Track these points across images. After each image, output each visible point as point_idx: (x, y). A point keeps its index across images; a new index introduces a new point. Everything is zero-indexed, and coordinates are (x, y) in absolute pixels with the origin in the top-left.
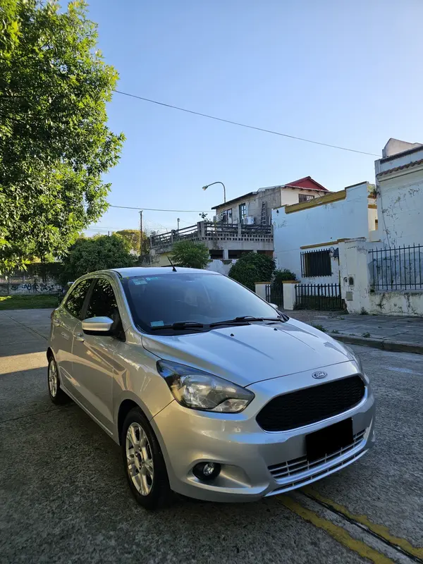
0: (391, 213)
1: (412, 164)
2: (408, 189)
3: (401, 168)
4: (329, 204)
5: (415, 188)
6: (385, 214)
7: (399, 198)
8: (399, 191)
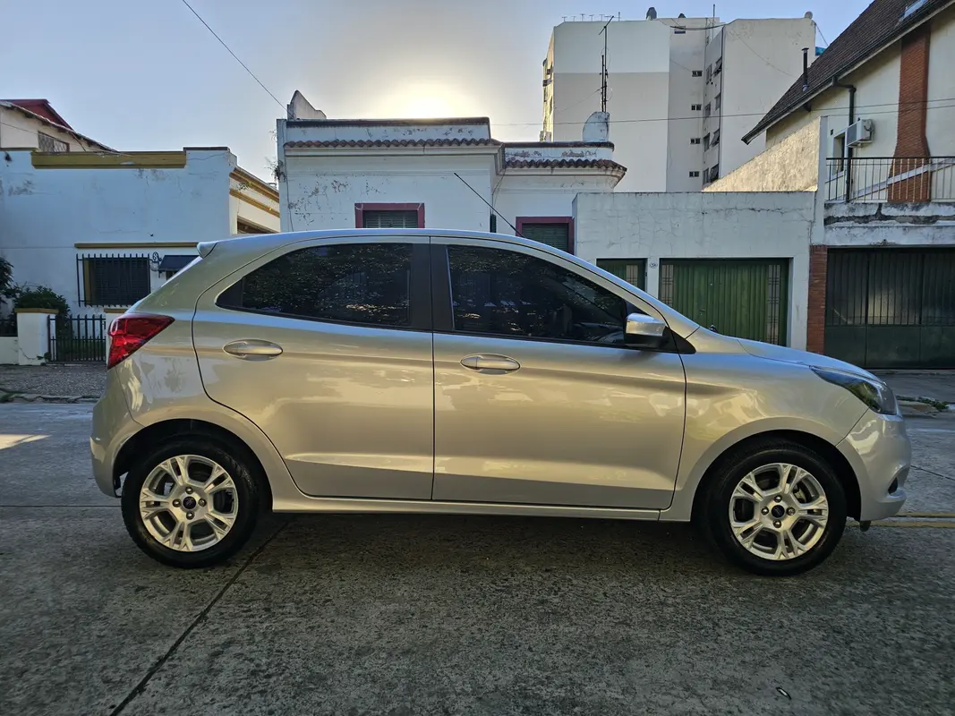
0: (303, 210)
1: (335, 144)
2: (331, 179)
3: (319, 144)
4: (148, 171)
5: (341, 180)
6: (293, 211)
7: (317, 191)
8: (316, 179)
